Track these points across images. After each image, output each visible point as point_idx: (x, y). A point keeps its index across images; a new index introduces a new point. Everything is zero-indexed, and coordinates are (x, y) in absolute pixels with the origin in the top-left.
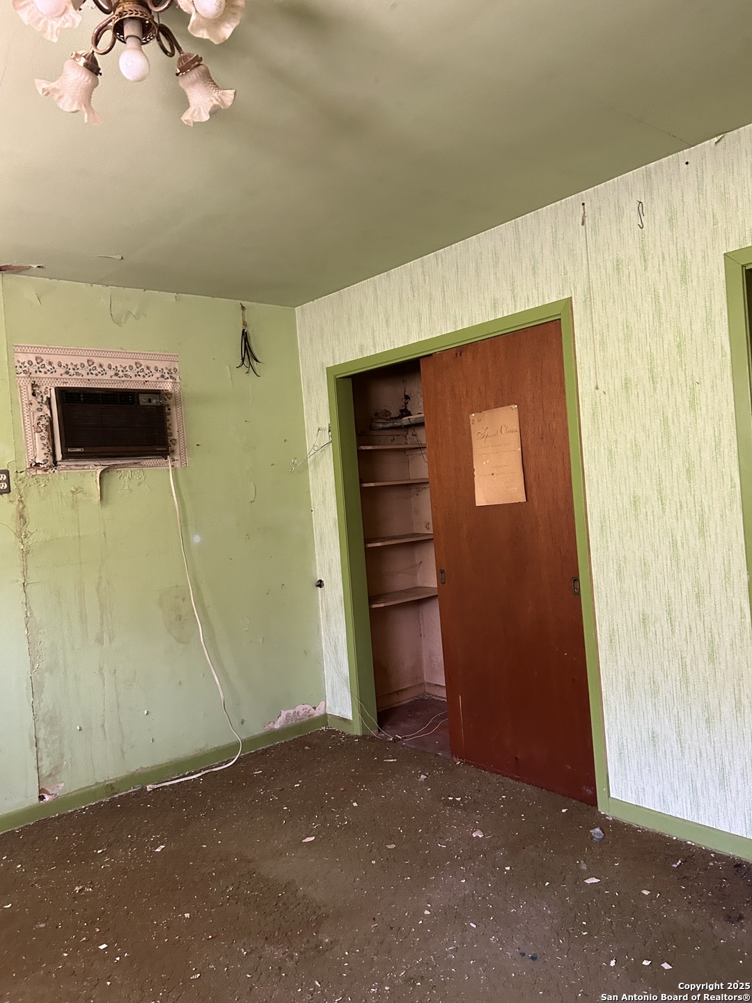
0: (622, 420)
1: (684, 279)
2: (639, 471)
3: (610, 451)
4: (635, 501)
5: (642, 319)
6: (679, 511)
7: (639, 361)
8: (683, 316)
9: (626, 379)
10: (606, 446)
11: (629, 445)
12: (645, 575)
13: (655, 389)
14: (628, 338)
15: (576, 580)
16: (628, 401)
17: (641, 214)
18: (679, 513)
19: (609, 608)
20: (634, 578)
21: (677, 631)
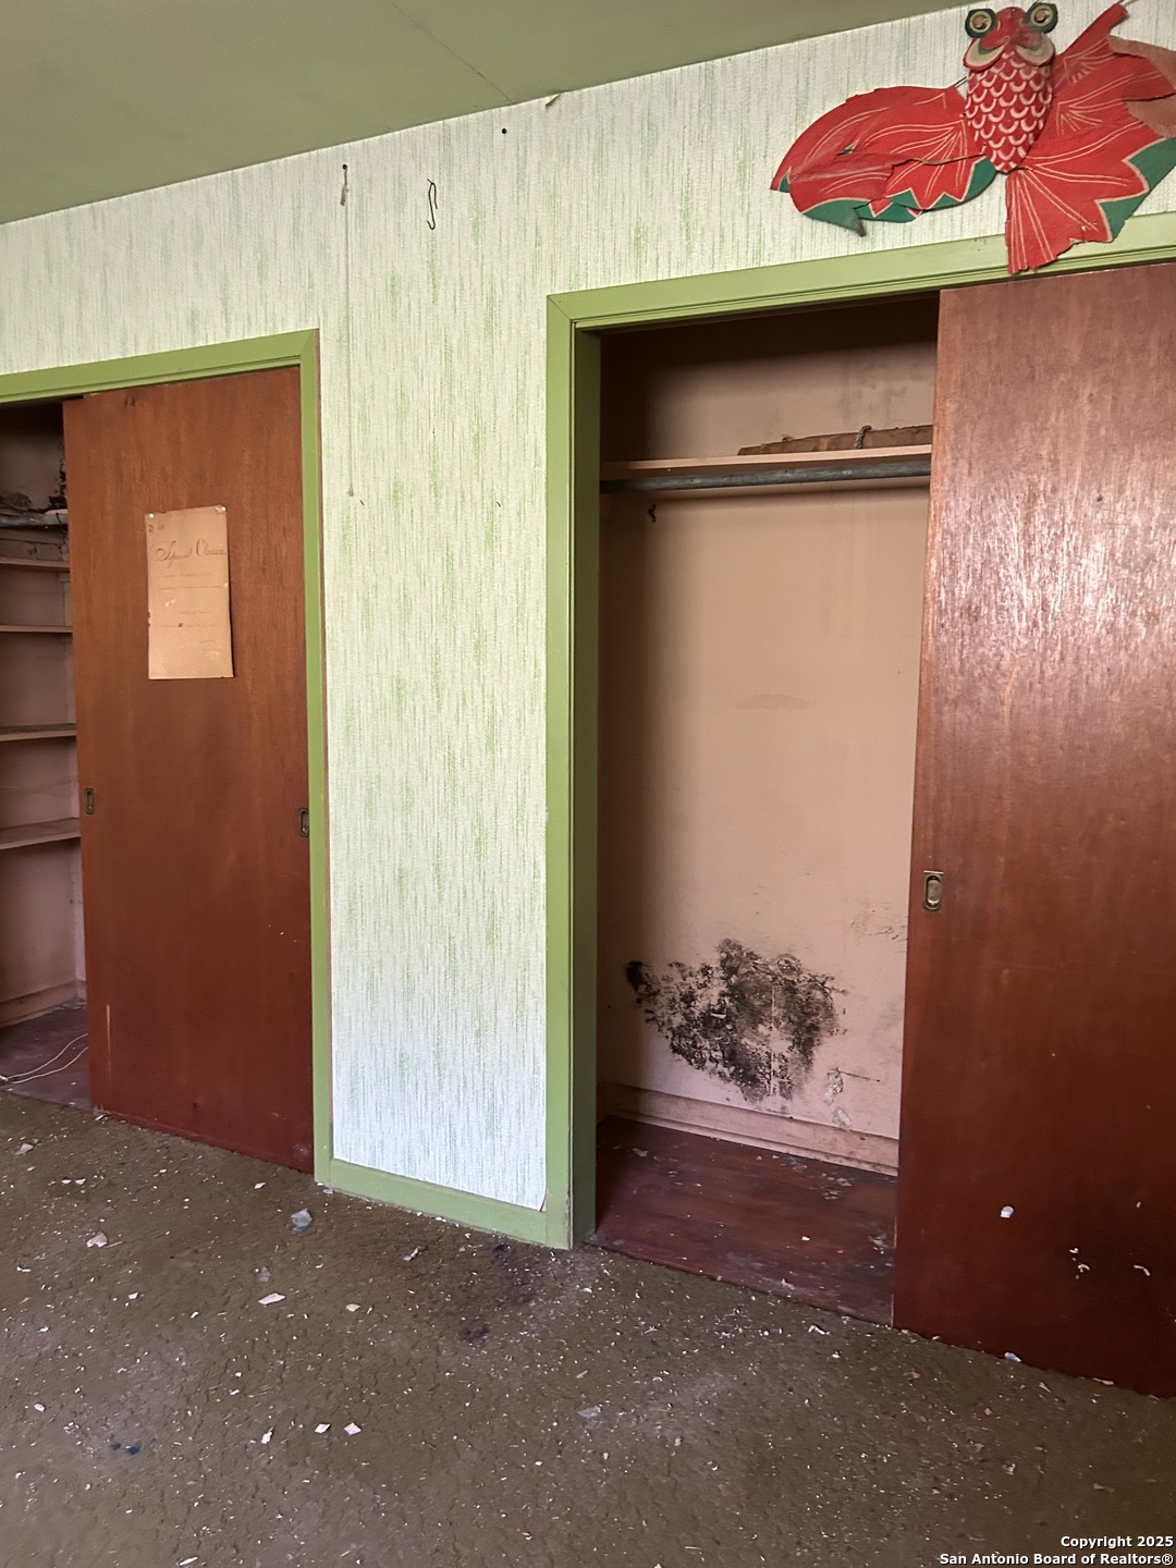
0: (387, 552)
1: (489, 330)
2: (408, 639)
3: (366, 602)
4: (399, 687)
5: (426, 387)
6: (461, 708)
7: (417, 456)
8: (484, 389)
9: (395, 484)
10: (360, 594)
11: (395, 595)
12: (407, 807)
13: (437, 506)
14: (402, 414)
15: (305, 813)
16: (397, 522)
17: (432, 204)
18: (460, 711)
19: (351, 859)
20: (390, 811)
21: (446, 897)
